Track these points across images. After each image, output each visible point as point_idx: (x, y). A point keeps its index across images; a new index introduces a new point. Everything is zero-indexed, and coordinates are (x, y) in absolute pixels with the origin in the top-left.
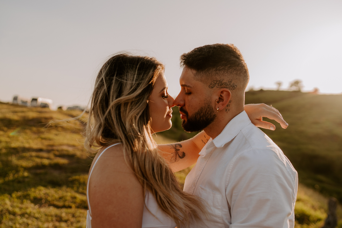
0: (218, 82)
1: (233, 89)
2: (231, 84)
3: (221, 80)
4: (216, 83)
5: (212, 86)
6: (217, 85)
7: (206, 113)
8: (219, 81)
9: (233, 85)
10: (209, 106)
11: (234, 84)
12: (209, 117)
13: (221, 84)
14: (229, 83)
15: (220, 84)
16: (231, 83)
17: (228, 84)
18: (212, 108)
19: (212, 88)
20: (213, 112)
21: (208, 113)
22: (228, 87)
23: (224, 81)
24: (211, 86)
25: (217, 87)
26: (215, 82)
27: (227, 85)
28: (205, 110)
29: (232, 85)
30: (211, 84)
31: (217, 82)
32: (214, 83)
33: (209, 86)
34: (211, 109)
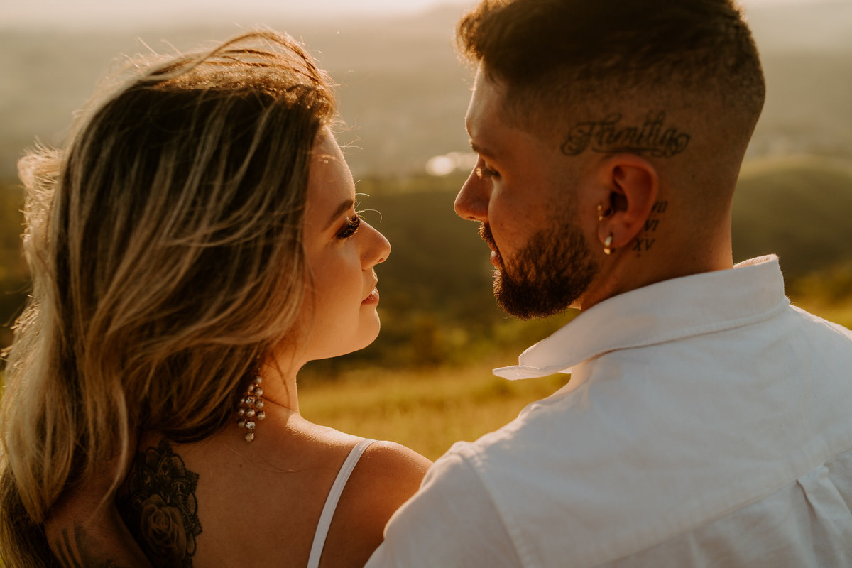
0: (597, 128)
1: (669, 153)
2: (658, 130)
3: (612, 119)
4: (589, 135)
5: (574, 147)
6: (594, 141)
7: (559, 254)
8: (602, 123)
9: (668, 136)
10: (567, 226)
11: (674, 131)
12: (569, 270)
13: (611, 136)
14: (648, 128)
15: (607, 135)
16: (658, 126)
17: (646, 134)
18: (582, 238)
19: (577, 152)
20: (586, 254)
21: (563, 256)
22: (644, 145)
23: (624, 123)
24: (570, 148)
25: (594, 150)
26: (586, 129)
27: (641, 136)
28: (554, 242)
29: (664, 137)
30: (570, 138)
31: (592, 129)
32: (580, 135)
33: (562, 148)
34: (579, 238)
